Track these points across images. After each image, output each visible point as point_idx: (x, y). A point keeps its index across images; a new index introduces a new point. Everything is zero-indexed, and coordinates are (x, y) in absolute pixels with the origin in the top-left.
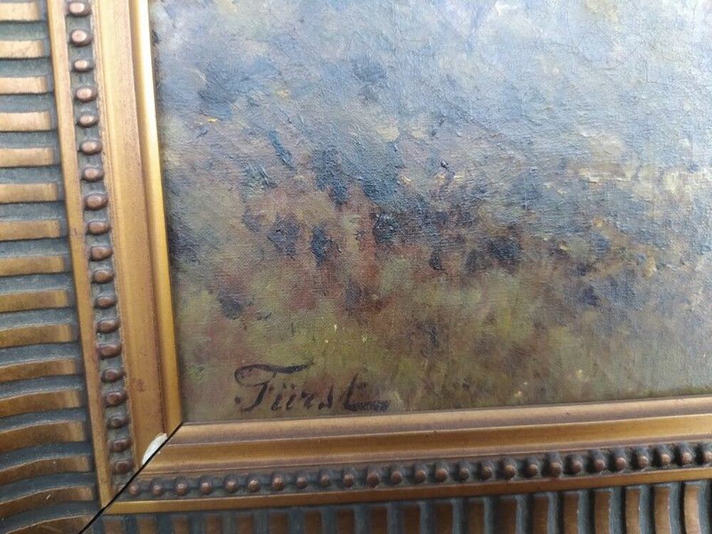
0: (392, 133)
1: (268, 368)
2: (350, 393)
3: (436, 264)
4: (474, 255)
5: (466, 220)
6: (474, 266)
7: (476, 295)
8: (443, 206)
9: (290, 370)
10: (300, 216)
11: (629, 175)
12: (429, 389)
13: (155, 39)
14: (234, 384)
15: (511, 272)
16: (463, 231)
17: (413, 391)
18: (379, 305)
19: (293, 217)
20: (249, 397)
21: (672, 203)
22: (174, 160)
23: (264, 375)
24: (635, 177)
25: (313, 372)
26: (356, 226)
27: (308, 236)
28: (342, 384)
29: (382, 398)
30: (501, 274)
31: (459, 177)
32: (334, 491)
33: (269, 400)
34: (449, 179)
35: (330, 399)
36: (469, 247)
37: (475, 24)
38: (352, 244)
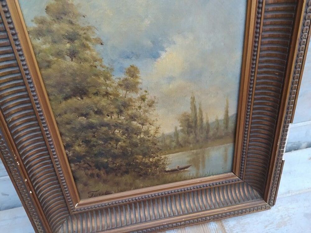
0: (106, 161)
1: (93, 192)
2: (106, 193)
3: (116, 175)
4: (122, 173)
5: (120, 169)
6: (122, 175)
7: (123, 178)
8: (115, 168)
9: (96, 191)
10: (94, 173)
11: (144, 160)
12: (118, 190)
13: (67, 155)
14: (88, 194)
15: (128, 174)
16: (119, 171)
17: (116, 191)
18: (108, 181)
19: (93, 173)
20: (90, 196)
21: (152, 162)
22: (73, 169)
23: (92, 193)
24: (145, 160)
25: (100, 191)
26: (103, 173)
27: (96, 175)
28: (104, 192)
29: (111, 192)
30: (127, 175)
31: (118, 164)
32: (105, 207)
33: (94, 195)
34: (116, 164)
35: (103, 194)
36: (121, 172)
37: (116, 145)
38: (103, 175)
